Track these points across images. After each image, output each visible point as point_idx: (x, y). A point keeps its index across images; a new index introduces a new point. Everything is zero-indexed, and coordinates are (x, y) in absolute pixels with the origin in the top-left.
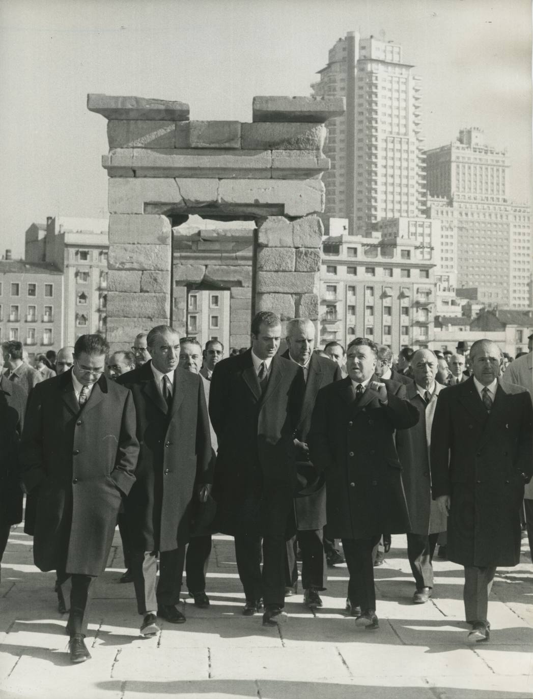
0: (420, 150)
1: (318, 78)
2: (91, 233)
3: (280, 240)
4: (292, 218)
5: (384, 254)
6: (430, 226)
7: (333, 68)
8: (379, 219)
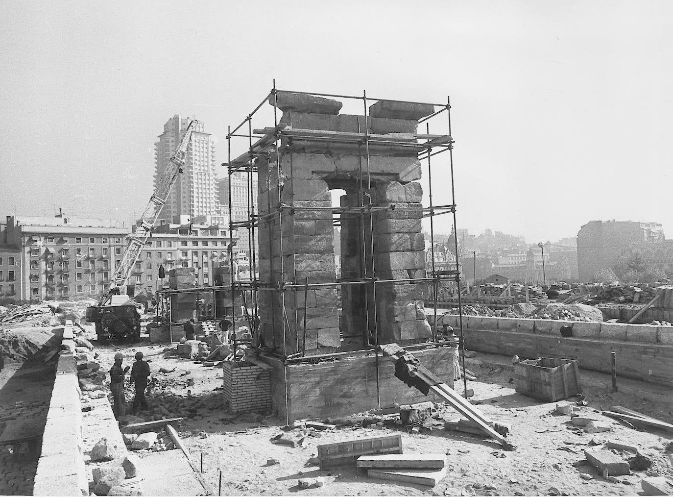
0: (216, 179)
1: (158, 140)
2: (39, 226)
3: (399, 197)
4: (403, 183)
5: (211, 234)
6: (223, 220)
7: (167, 134)
8: (195, 216)
